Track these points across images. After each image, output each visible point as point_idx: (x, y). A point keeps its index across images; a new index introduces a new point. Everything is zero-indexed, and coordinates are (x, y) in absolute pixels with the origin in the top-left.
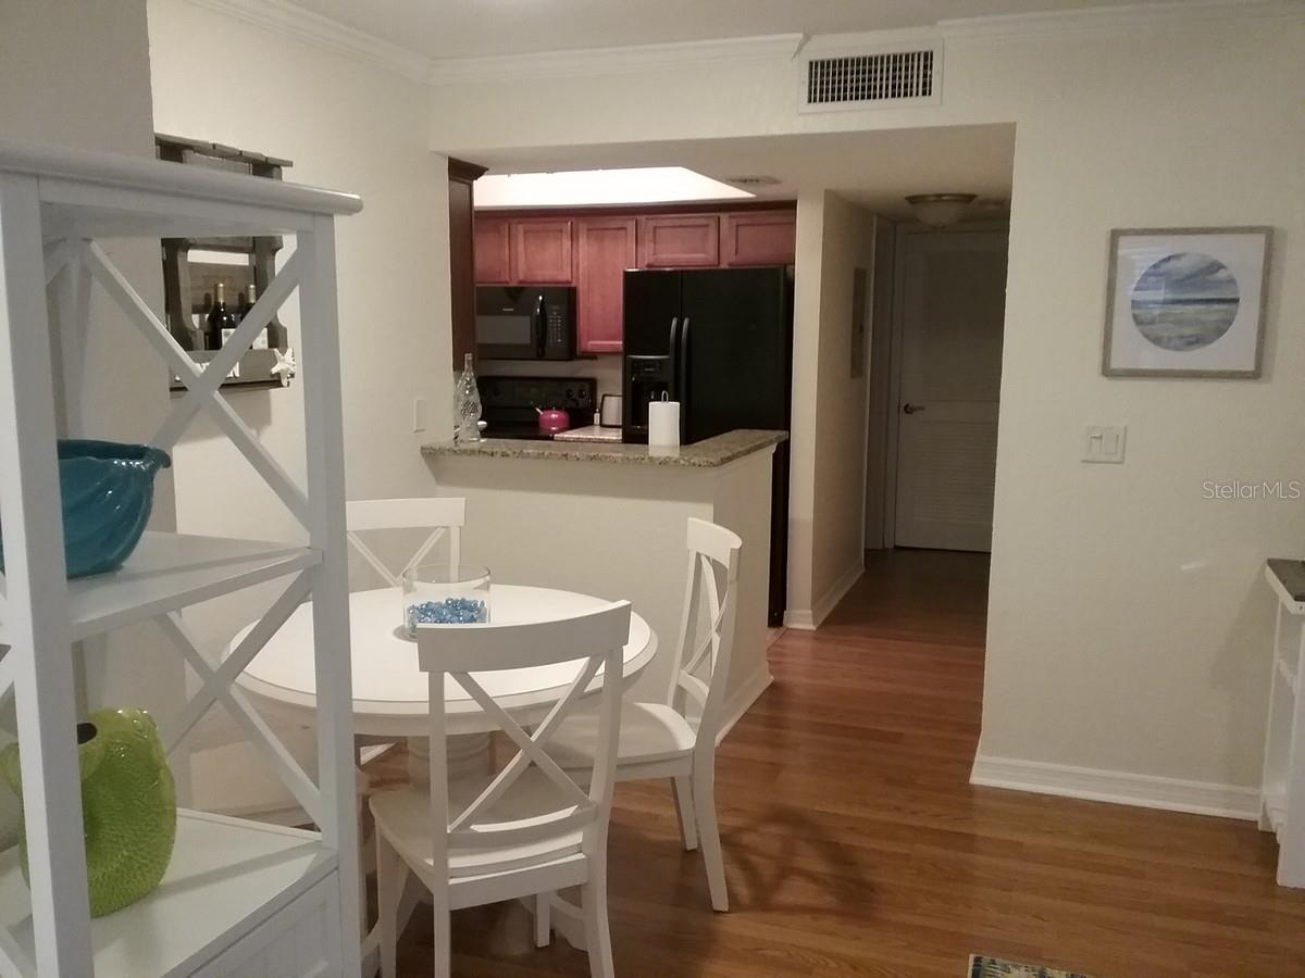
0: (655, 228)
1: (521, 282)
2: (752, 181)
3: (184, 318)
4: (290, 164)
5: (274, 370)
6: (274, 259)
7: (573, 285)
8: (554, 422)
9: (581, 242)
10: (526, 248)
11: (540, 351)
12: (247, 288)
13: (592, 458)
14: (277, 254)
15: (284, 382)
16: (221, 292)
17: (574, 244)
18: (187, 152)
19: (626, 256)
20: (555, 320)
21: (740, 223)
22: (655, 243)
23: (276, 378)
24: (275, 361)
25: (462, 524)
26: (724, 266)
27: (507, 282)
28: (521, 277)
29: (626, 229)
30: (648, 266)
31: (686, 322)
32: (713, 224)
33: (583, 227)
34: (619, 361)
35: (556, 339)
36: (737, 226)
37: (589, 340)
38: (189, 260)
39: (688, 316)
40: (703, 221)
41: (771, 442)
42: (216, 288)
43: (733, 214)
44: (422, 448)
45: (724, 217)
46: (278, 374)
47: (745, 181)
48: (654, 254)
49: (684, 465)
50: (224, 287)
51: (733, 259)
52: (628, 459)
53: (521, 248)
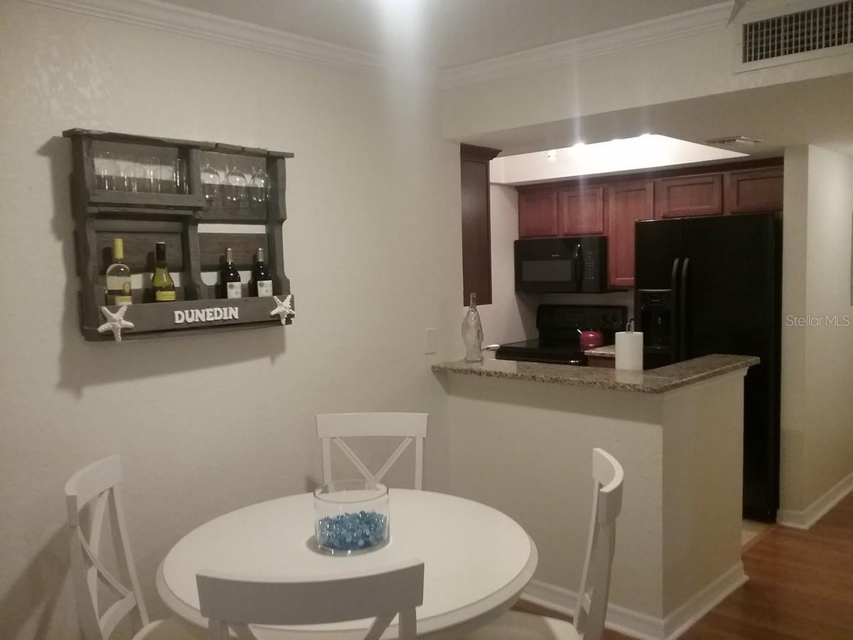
0: (669, 188)
1: (567, 234)
2: (729, 141)
3: (194, 276)
4: (291, 155)
5: (273, 313)
6: (281, 228)
7: (605, 235)
8: (590, 340)
9: (610, 201)
10: (569, 209)
11: (578, 285)
12: (257, 251)
13: (556, 381)
14: (284, 224)
15: (283, 321)
16: (230, 255)
17: (606, 203)
18: (194, 151)
19: (647, 211)
20: (590, 263)
21: (740, 179)
22: (669, 199)
23: (276, 319)
24: (275, 306)
25: (425, 436)
26: (727, 213)
27: (555, 236)
28: (566, 231)
29: (644, 189)
30: (664, 217)
31: (686, 261)
32: (717, 181)
33: (611, 190)
34: (631, 294)
35: (590, 277)
36: (738, 181)
37: (617, 277)
38: (199, 231)
39: (688, 257)
40: (710, 179)
41: (743, 366)
42: (226, 251)
43: (733, 171)
44: (433, 367)
45: (727, 175)
46: (278, 315)
47: (723, 142)
48: (668, 208)
49: (629, 390)
50: (233, 251)
51: (735, 208)
52: (582, 382)
53: (565, 210)
